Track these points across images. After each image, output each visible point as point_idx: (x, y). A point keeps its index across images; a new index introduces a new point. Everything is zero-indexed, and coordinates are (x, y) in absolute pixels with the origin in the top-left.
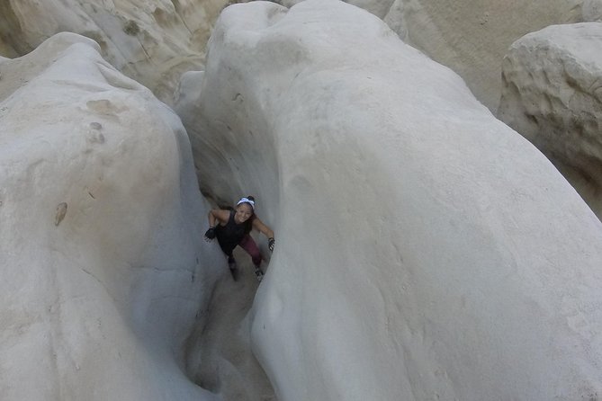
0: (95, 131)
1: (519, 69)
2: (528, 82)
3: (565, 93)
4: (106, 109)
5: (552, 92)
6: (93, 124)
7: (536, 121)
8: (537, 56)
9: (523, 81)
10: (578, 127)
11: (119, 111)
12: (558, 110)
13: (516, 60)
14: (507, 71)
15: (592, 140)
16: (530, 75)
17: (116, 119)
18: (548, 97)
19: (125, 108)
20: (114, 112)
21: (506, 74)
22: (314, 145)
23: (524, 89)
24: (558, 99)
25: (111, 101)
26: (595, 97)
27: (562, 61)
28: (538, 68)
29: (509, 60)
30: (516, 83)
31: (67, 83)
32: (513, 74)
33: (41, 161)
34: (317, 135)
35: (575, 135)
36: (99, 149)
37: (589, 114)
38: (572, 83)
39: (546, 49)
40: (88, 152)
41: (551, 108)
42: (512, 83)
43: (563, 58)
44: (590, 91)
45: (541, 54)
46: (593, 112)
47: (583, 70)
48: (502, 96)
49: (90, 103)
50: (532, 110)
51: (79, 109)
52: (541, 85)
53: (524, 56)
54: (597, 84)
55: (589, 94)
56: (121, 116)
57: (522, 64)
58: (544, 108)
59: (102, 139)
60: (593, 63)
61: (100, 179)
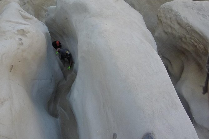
0: (20, 41)
1: (163, 15)
2: (165, 21)
3: (177, 27)
4: (23, 33)
5: (172, 25)
6: (19, 39)
7: (167, 34)
8: (168, 12)
9: (164, 20)
10: (181, 38)
11: (27, 33)
12: (174, 32)
13: (162, 12)
14: (159, 15)
15: (185, 43)
16: (166, 18)
17: (26, 36)
18: (171, 27)
19: (29, 32)
20: (25, 34)
21: (159, 16)
22: (87, 47)
23: (164, 22)
24: (174, 28)
25: (24, 30)
26: (186, 30)
27: (176, 16)
28: (169, 16)
29: (159, 11)
30: (161, 20)
31: (10, 21)
32: (161, 16)
33: (5, 53)
34: (88, 44)
35: (180, 41)
36: (22, 47)
37: (184, 35)
38: (179, 24)
39: (172, 10)
40: (18, 49)
41: (172, 31)
42: (160, 19)
43: (177, 14)
44: (185, 28)
45: (170, 11)
46: (186, 35)
47: (183, 20)
48: (157, 23)
49: (18, 31)
50: (166, 30)
51: (14, 33)
52: (169, 22)
53: (164, 11)
54: (187, 26)
55: (184, 28)
56: (28, 35)
57: (163, 13)
58: (170, 30)
59: (22, 44)
60: (186, 18)
61: (22, 56)
